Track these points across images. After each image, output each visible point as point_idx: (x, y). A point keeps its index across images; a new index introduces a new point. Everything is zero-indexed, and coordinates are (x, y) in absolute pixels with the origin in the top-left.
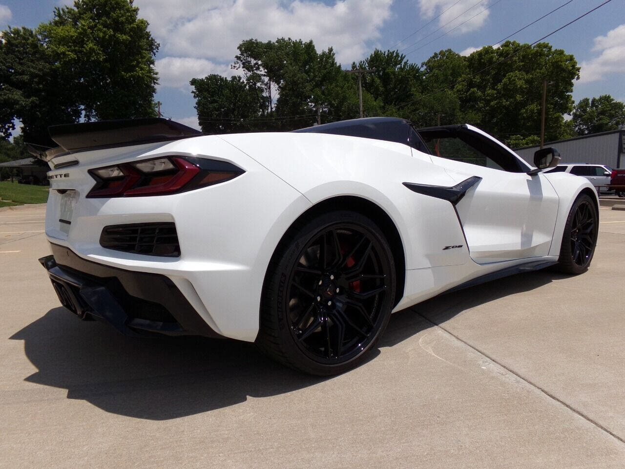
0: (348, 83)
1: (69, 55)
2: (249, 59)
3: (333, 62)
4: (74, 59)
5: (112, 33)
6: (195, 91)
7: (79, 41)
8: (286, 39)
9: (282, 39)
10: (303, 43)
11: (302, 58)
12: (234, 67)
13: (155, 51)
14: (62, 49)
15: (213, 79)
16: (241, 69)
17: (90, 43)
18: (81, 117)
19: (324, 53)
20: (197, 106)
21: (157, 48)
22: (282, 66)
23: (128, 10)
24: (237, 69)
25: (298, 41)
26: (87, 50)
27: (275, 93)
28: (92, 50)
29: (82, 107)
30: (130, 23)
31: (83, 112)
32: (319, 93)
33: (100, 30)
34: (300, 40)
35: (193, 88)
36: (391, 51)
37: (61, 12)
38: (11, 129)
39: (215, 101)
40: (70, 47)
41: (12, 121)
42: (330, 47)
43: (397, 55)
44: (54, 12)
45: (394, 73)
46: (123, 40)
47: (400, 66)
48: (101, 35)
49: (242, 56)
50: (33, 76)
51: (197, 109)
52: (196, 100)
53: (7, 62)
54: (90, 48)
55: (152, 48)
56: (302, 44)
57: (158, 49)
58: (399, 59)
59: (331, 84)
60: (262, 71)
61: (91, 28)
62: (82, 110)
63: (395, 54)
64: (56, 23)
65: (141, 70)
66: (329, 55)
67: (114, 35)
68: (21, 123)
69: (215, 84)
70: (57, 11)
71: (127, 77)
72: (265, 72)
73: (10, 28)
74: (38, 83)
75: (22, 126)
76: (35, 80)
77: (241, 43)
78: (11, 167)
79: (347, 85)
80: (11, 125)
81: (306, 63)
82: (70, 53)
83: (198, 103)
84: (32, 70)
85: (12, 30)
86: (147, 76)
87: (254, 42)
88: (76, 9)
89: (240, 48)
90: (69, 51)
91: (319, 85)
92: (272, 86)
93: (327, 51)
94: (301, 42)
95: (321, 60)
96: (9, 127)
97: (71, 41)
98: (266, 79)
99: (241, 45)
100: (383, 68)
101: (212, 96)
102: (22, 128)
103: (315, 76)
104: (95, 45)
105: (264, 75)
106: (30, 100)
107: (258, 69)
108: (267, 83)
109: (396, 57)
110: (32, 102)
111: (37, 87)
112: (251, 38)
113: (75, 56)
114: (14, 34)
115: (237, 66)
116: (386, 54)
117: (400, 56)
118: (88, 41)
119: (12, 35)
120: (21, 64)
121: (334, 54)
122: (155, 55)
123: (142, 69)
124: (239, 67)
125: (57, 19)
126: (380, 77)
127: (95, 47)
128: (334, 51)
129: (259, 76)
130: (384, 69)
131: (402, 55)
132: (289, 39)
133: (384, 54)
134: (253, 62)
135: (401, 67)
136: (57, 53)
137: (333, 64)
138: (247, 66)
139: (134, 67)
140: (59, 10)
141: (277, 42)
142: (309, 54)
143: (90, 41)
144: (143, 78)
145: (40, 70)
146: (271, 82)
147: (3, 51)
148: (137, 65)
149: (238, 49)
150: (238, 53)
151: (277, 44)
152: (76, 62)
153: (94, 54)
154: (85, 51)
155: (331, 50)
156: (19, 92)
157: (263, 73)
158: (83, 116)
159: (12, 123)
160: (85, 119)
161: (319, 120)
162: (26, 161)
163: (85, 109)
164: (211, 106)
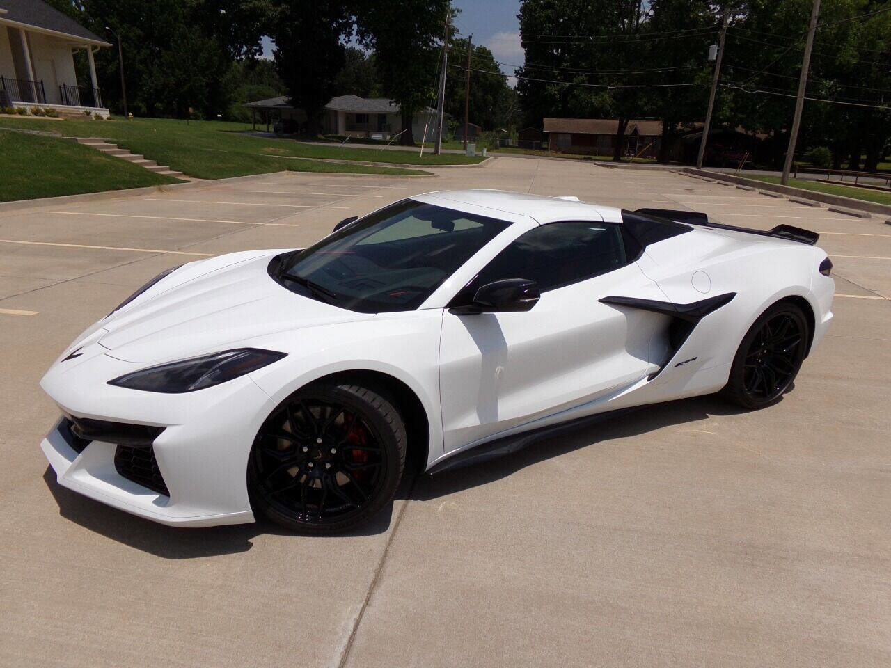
18: (352, 34)
20: (521, 14)
29: (354, 18)
31: (355, 27)
38: (258, 53)
39: (550, 5)
41: (259, 42)
51: (520, 19)
52: (521, 5)
62: (353, 23)
68: (274, 44)
75: (275, 48)
78: (266, 108)
80: (258, 48)
83: (524, 10)
96: (256, 50)
102: (274, 52)
106: (279, 9)
110: (282, 12)
158: (354, 32)
159: (260, 46)
160: (357, 37)
161: (722, 36)
162: (281, 100)
163: (356, 23)
164: (541, 14)
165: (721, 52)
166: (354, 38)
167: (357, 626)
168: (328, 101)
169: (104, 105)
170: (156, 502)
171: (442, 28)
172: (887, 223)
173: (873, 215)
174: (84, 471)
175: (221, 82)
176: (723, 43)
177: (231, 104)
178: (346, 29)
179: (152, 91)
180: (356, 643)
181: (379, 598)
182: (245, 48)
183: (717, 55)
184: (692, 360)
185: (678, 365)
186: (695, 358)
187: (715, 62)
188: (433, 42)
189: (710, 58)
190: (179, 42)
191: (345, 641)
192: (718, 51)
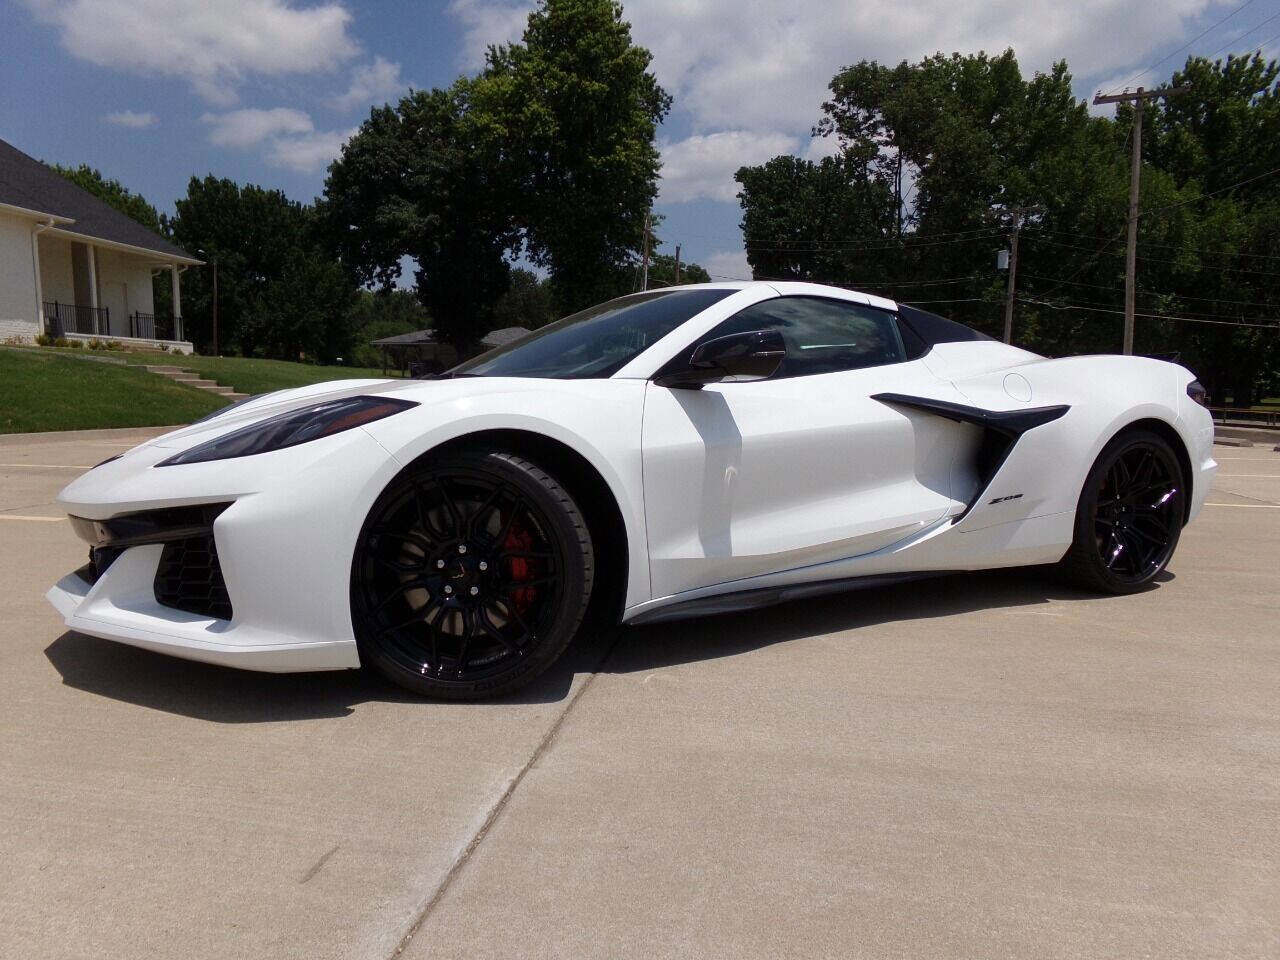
0: (1102, 150)
1: (495, 129)
2: (854, 110)
3: (1065, 98)
4: (504, 136)
5: (575, 80)
6: (744, 192)
7: (515, 102)
8: (948, 56)
9: (937, 58)
10: (989, 59)
11: (983, 96)
12: (820, 130)
13: (662, 113)
14: (485, 119)
15: (783, 165)
16: (835, 136)
17: (534, 103)
18: (521, 250)
19: (1041, 80)
20: (745, 223)
21: (668, 106)
22: (930, 117)
23: (610, 32)
24: (824, 136)
25: (976, 57)
26: (526, 117)
27: (909, 184)
28: (536, 116)
29: (524, 231)
30: (612, 56)
31: (525, 241)
32: (1022, 178)
33: (554, 77)
34: (982, 53)
35: (740, 187)
36: (1239, 56)
37: (498, 53)
38: (394, 275)
39: (781, 213)
40: (499, 113)
41: (398, 261)
42: (1059, 63)
43: (1258, 64)
44: (487, 55)
45: (1242, 113)
46: (594, 91)
47: (1259, 95)
48: (555, 84)
49: (836, 103)
50: (436, 173)
51: (744, 229)
52: (743, 212)
53: (400, 153)
54: (533, 113)
55: (658, 106)
56: (985, 63)
57: (669, 109)
58: (1263, 75)
59: (1056, 154)
60: (883, 134)
61: (540, 74)
62: (522, 236)
63: (1249, 64)
64: (488, 74)
65: (625, 150)
66: (1055, 85)
67: (578, 84)
68: (417, 264)
69: (785, 177)
70: (490, 53)
71: (598, 166)
72: (890, 136)
73: (411, 91)
74: (443, 187)
75: (418, 268)
76: (437, 182)
77: (838, 73)
78: (402, 346)
79: (1098, 153)
80: (395, 268)
81: (994, 106)
82: (497, 125)
83: (748, 218)
84: (434, 163)
85: (415, 95)
86: (638, 162)
87: (867, 69)
88: (525, 46)
89: (834, 85)
90: (495, 122)
91: (1024, 159)
92: (905, 168)
93: (1049, 73)
94: (982, 59)
95: (1034, 97)
96: (393, 272)
97: (502, 102)
98: (891, 152)
99: (837, 78)
100: (1208, 104)
101: (778, 201)
102: (417, 274)
103: (1015, 139)
104: (542, 106)
105: (886, 144)
106: (426, 220)
107: (873, 129)
108: (893, 162)
109: (1252, 70)
110: (430, 223)
111: (439, 194)
112: (861, 61)
113: (506, 131)
114: (418, 103)
115: (827, 127)
116: (1223, 65)
117: (1267, 66)
118: (530, 99)
119: (415, 104)
120: (421, 155)
121: (1068, 79)
122: (661, 120)
123: (627, 147)
124: (831, 131)
125: (491, 67)
126: (1196, 128)
127: (542, 110)
128: (1070, 71)
129: (875, 147)
130: (1212, 107)
131: (1272, 64)
132: (956, 55)
133: (1216, 69)
134: (863, 113)
135: (1266, 96)
136: (477, 128)
137: (1065, 101)
138: (848, 127)
139: (612, 144)
140: (494, 50)
141: (922, 65)
142: (1002, 84)
143: (534, 100)
144: (628, 167)
145: (449, 162)
146: (903, 161)
147: (397, 134)
148: (618, 141)
149: (830, 88)
150: (830, 96)
151: (921, 68)
152: (507, 141)
153: (538, 124)
154: (523, 119)
155: (1060, 69)
156: (412, 208)
157: (884, 138)
158: (524, 247)
159: (398, 265)
160: (528, 253)
161: (1014, 241)
162: (422, 335)
163: (527, 235)
164: (773, 223)
165: (1015, 260)
166: (523, 254)
167: (513, 788)
168: (485, 333)
169: (187, 337)
170: (209, 629)
171: (641, 237)
172: (1276, 449)
173: (1255, 445)
174: (107, 601)
175: (344, 318)
176: (1015, 247)
177: (355, 346)
178: (514, 242)
179: (252, 330)
180: (512, 804)
181: (548, 761)
182: (378, 269)
183: (1009, 263)
184: (1017, 497)
185: (995, 501)
186: (1020, 496)
187: (1008, 270)
188: (628, 256)
189: (999, 267)
190: (293, 269)
191: (495, 801)
192: (1010, 258)
